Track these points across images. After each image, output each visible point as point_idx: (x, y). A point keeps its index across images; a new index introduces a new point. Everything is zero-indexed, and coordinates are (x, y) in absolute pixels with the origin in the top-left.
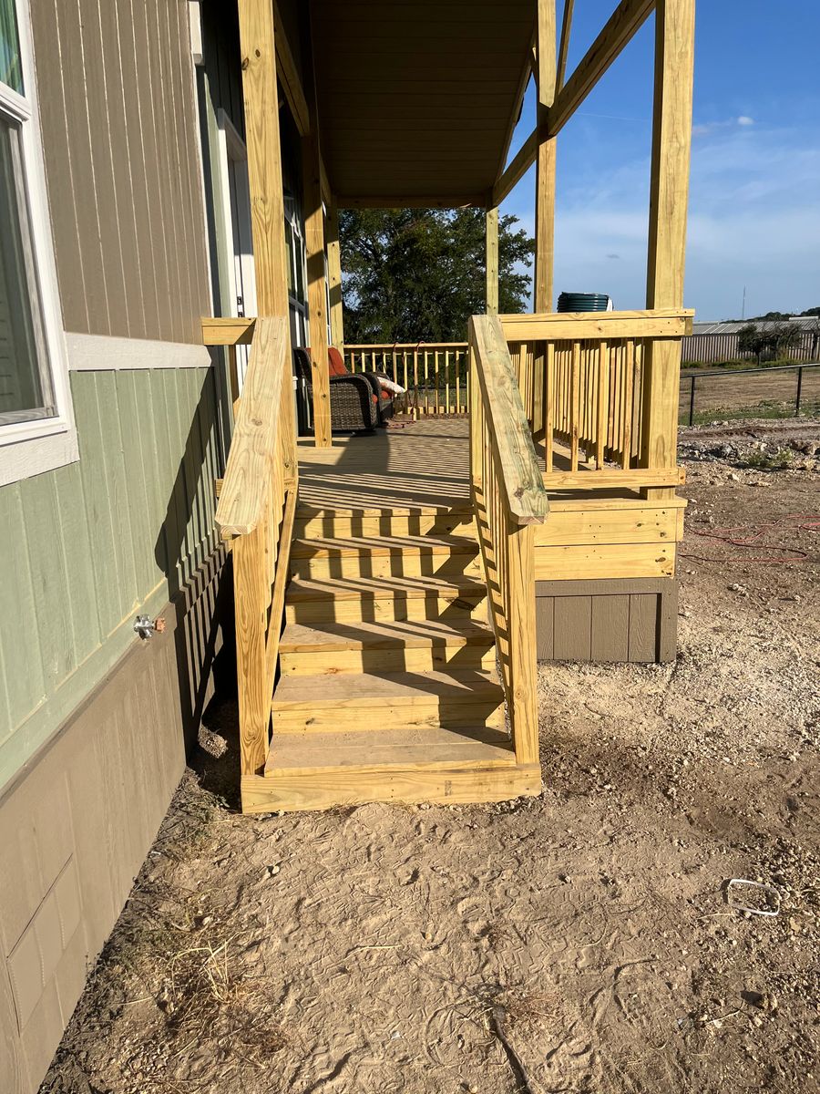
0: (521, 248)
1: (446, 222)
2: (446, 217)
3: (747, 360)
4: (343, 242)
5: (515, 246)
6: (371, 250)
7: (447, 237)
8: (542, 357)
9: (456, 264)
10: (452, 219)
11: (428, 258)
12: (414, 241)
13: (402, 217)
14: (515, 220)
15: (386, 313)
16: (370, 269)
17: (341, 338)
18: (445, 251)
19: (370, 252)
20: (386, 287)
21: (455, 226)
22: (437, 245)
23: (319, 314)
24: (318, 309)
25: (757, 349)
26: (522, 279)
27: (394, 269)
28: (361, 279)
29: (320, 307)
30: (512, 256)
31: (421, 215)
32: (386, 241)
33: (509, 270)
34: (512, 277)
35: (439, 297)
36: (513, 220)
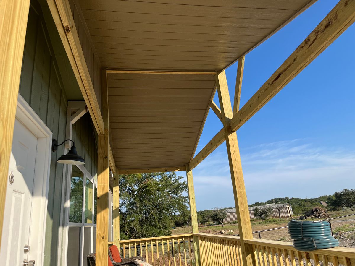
0: (185, 187)
1: (158, 180)
2: (157, 178)
3: (257, 219)
4: (120, 188)
5: (183, 186)
6: (131, 190)
7: (159, 185)
8: (250, 255)
9: (163, 194)
10: (160, 179)
11: (153, 192)
12: (147, 187)
13: (142, 179)
14: (182, 178)
15: (137, 213)
16: (130, 197)
17: (118, 238)
18: (159, 190)
19: (130, 191)
20: (136, 203)
21: (161, 181)
22: (156, 187)
23: (103, 238)
24: (102, 235)
25: (260, 216)
26: (186, 198)
27: (139, 196)
28: (127, 201)
29: (104, 233)
30: (182, 190)
31: (149, 178)
32: (136, 187)
33: (181, 195)
34: (182, 197)
35: (156, 206)
36: (181, 178)
